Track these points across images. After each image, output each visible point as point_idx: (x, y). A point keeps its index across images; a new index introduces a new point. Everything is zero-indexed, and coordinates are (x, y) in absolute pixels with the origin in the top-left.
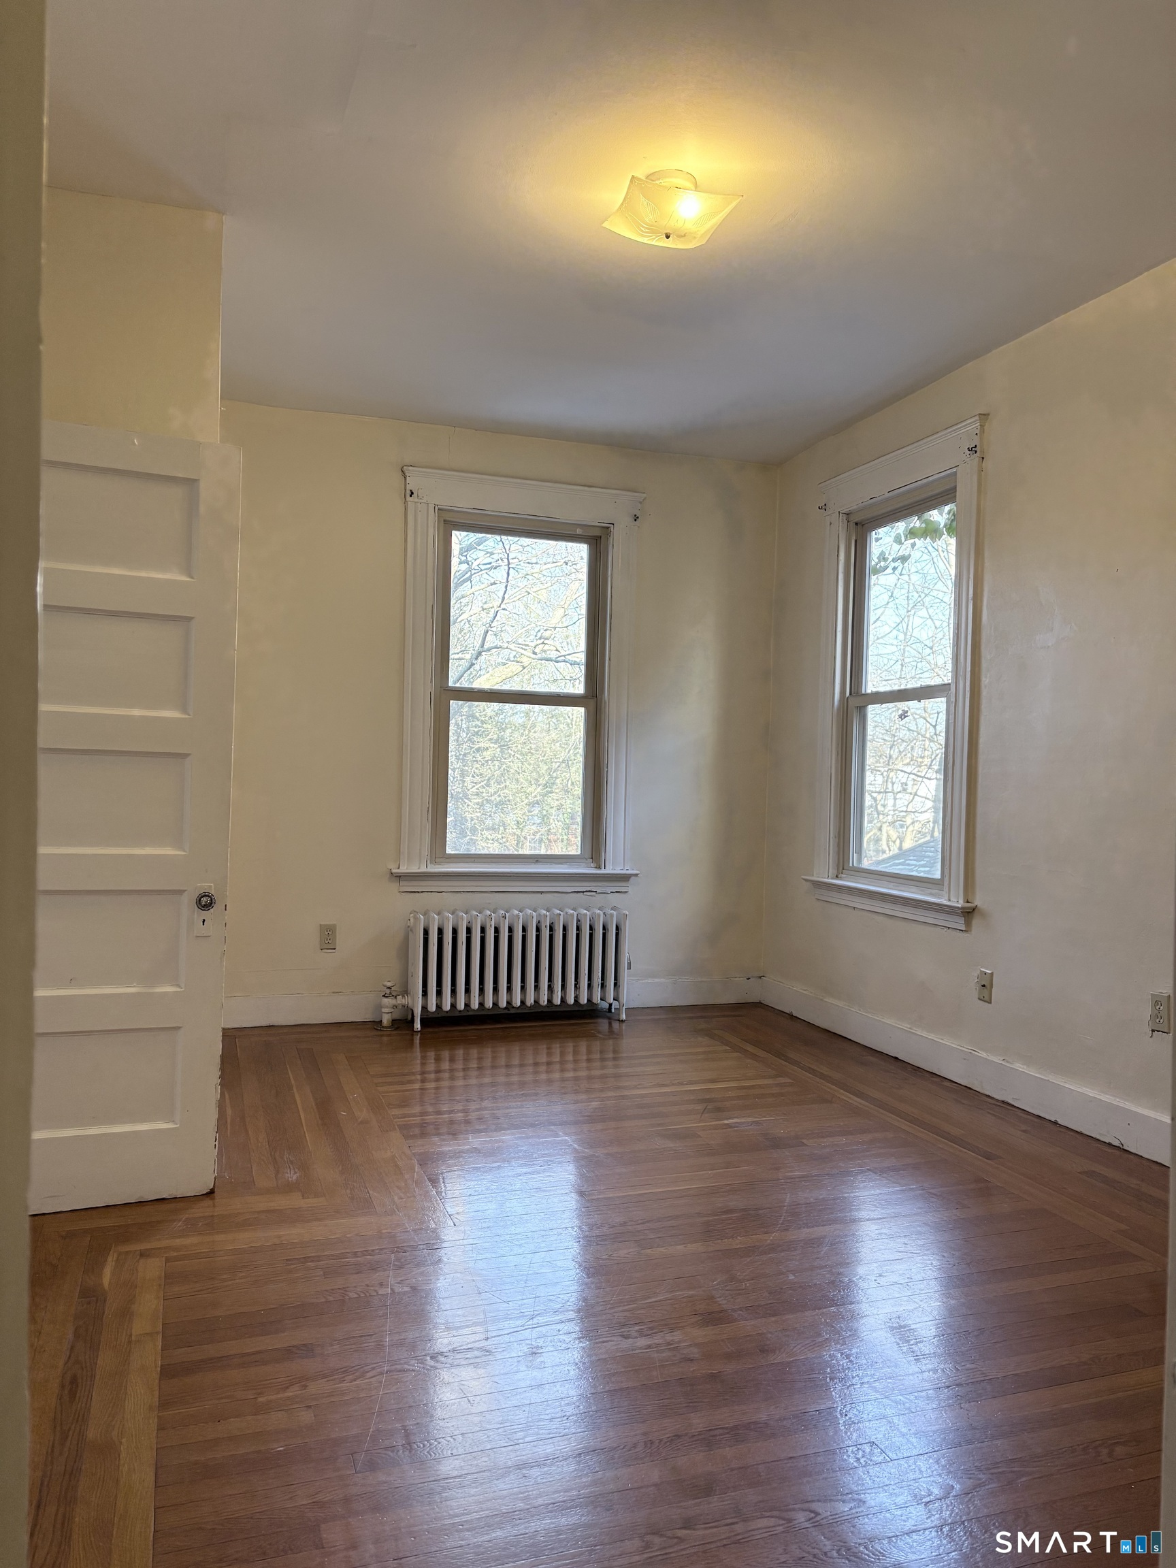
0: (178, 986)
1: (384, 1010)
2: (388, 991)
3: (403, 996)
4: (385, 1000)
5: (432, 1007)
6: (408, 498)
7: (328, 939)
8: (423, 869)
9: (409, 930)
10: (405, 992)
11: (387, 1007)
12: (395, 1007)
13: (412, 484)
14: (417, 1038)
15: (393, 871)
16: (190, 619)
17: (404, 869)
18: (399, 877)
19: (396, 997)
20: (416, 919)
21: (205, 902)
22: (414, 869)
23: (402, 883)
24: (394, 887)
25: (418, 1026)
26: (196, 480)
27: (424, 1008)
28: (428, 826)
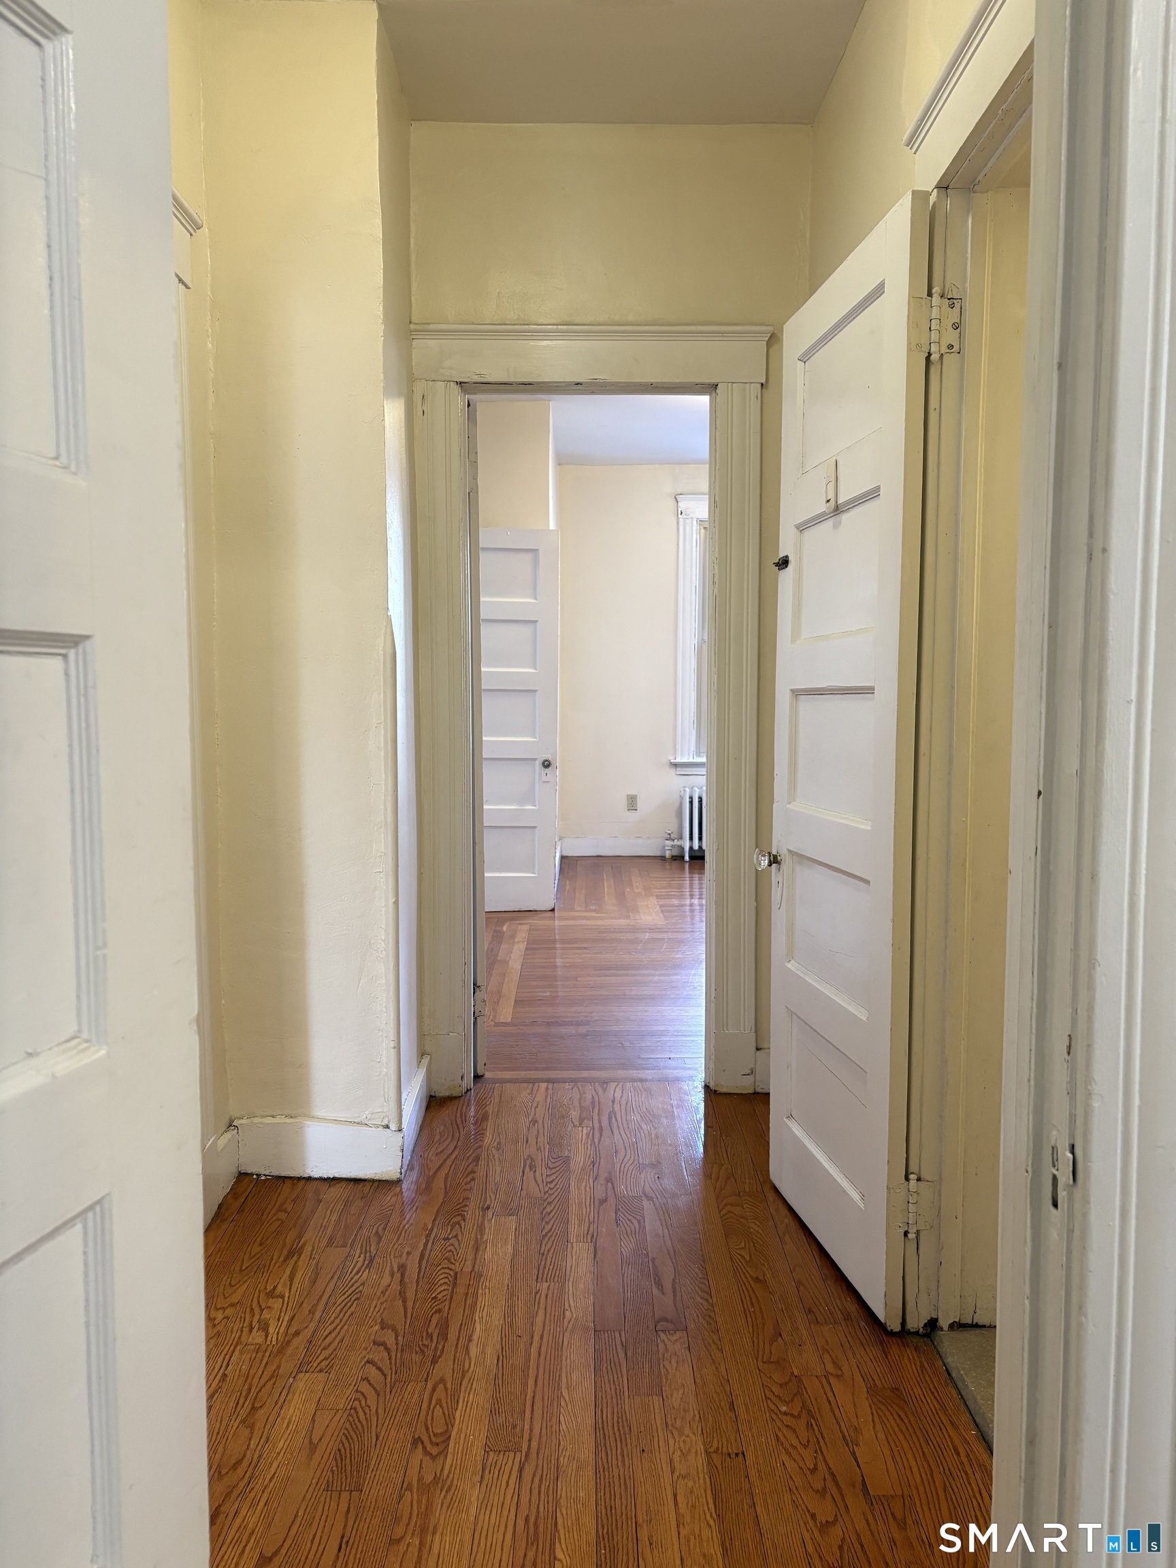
0: (535, 806)
1: (666, 848)
2: (669, 836)
3: (678, 840)
4: (667, 842)
5: (696, 847)
6: (680, 516)
7: (632, 803)
8: (691, 760)
9: (682, 798)
10: (681, 837)
11: (668, 846)
12: (672, 846)
13: (682, 505)
14: (687, 866)
15: (672, 761)
16: (536, 621)
17: (679, 760)
18: (676, 765)
19: (673, 840)
20: (684, 790)
21: (547, 764)
22: (685, 760)
23: (678, 769)
24: (672, 771)
25: (687, 858)
26: (537, 550)
27: (691, 848)
28: (694, 733)
